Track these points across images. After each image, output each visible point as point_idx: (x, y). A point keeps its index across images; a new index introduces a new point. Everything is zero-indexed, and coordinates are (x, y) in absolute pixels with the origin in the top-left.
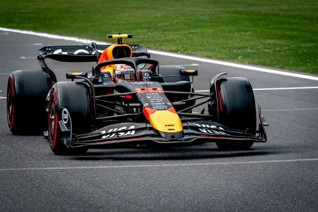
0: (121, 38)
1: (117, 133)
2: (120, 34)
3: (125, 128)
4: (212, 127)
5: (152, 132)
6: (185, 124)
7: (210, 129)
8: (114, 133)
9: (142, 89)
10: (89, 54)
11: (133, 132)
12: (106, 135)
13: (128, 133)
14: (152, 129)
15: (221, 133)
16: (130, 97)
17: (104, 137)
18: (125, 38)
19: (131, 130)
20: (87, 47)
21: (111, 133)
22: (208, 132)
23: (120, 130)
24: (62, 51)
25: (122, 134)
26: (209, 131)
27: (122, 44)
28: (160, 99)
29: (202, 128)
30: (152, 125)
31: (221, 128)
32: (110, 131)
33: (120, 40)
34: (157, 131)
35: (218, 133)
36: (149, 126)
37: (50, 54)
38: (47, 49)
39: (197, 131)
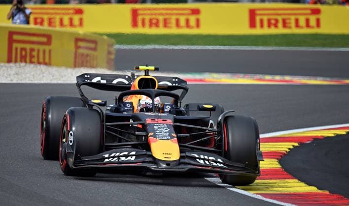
0: (148, 70)
1: (119, 157)
2: (147, 66)
3: (126, 153)
4: (211, 158)
5: (151, 159)
6: (183, 154)
7: (208, 160)
8: (116, 157)
9: (152, 120)
10: (128, 84)
11: (134, 158)
12: (108, 158)
13: (129, 158)
14: (151, 156)
15: (219, 164)
16: (140, 126)
17: (106, 160)
18: (151, 71)
19: (132, 156)
20: (127, 77)
21: (114, 157)
22: (205, 163)
23: (122, 154)
24: (102, 79)
25: (123, 159)
26: (207, 162)
27: (148, 75)
28: (166, 129)
29: (200, 159)
30: (152, 153)
31: (219, 160)
32: (113, 155)
33: (147, 72)
34: (154, 158)
35: (215, 164)
36: (148, 153)
37: (89, 81)
38: (86, 76)
39: (194, 161)
